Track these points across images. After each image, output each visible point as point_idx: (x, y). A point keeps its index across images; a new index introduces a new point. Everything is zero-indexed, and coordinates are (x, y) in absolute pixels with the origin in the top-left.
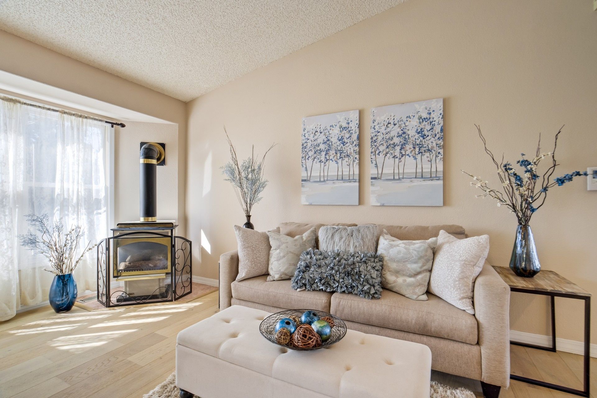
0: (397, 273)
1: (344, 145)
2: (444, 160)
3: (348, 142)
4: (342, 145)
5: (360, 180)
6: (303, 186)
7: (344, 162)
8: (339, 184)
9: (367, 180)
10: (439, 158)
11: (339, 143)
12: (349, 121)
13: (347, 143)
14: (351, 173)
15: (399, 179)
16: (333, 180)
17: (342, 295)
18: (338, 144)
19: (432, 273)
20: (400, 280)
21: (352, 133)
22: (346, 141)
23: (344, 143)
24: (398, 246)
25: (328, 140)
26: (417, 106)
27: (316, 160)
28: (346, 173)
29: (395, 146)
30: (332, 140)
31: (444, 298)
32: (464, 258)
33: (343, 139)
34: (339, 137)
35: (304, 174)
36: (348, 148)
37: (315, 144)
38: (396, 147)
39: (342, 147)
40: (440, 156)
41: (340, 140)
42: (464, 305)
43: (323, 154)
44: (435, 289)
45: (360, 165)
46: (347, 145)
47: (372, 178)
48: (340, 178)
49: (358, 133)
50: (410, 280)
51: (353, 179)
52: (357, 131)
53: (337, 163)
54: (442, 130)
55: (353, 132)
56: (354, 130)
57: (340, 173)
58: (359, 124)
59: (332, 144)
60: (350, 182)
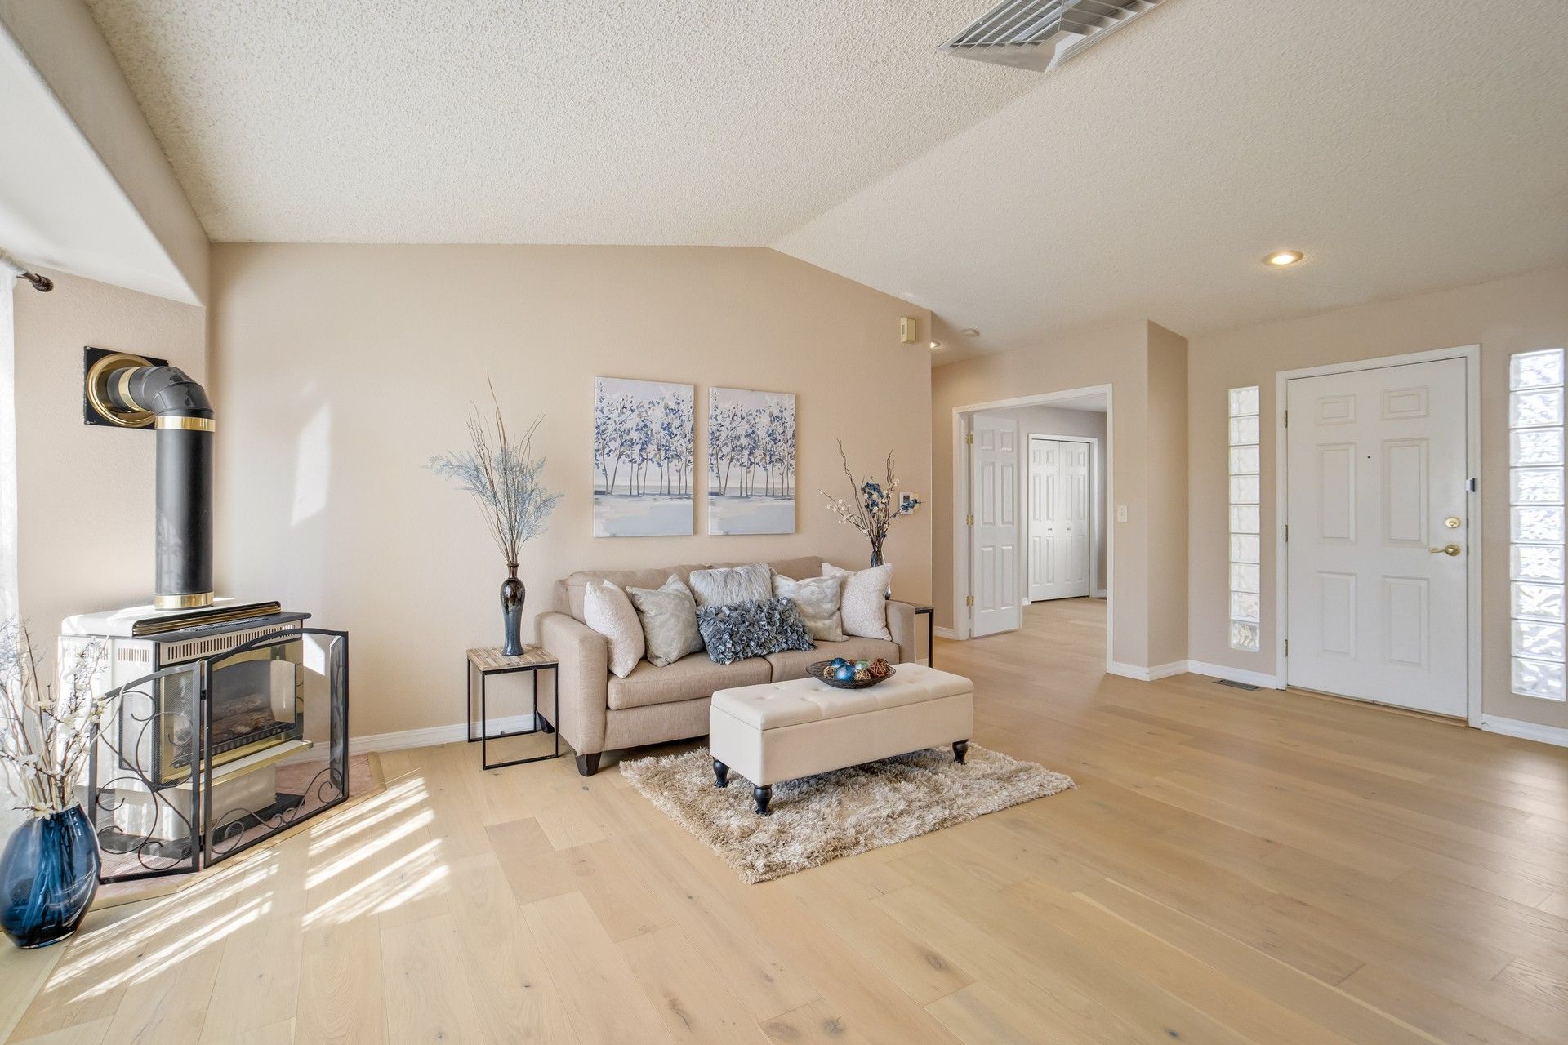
0: (815, 617)
1: (671, 438)
2: (796, 474)
3: (678, 433)
4: (668, 437)
5: (695, 497)
6: (598, 503)
7: (672, 465)
8: (664, 501)
9: (705, 498)
10: (791, 471)
11: (663, 433)
12: (680, 401)
13: (676, 435)
14: (683, 484)
15: (747, 496)
16: (655, 495)
17: (780, 654)
18: (662, 436)
19: (843, 612)
20: (819, 624)
21: (683, 421)
22: (675, 431)
23: (671, 435)
24: (808, 585)
25: (646, 426)
26: (768, 397)
27: (623, 457)
28: (674, 484)
29: (742, 449)
30: (651, 426)
31: (862, 634)
32: (877, 588)
33: (670, 428)
34: (663, 424)
35: (600, 482)
36: (678, 444)
37: (622, 429)
38: (744, 451)
39: (668, 441)
40: (792, 470)
41: (665, 429)
42: (883, 634)
43: (637, 448)
44: (851, 626)
45: (695, 471)
46: (676, 438)
47: (712, 494)
48: (665, 491)
49: (692, 422)
50: (827, 622)
51: (686, 494)
52: (692, 418)
53: (661, 466)
54: (793, 435)
55: (686, 418)
56: (687, 416)
57: (665, 484)
58: (695, 408)
59: (652, 434)
60: (681, 498)
